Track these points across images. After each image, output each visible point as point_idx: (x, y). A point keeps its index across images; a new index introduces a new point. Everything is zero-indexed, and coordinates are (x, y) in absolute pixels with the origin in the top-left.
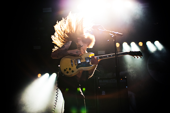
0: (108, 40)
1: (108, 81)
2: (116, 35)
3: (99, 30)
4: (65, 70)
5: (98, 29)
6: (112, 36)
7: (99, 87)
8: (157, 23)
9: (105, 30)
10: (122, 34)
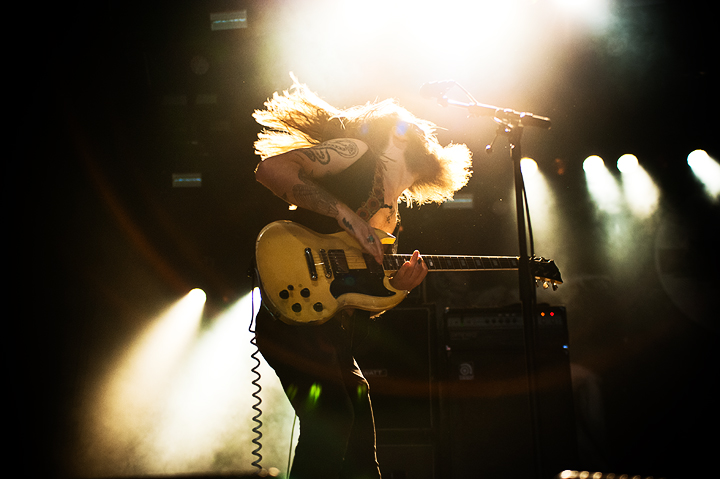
0: (489, 147)
1: (487, 322)
2: (521, 125)
3: (450, 101)
4: (284, 295)
5: (445, 97)
6: (507, 130)
7: (449, 349)
8: (702, 73)
9: (473, 104)
10: (546, 119)
